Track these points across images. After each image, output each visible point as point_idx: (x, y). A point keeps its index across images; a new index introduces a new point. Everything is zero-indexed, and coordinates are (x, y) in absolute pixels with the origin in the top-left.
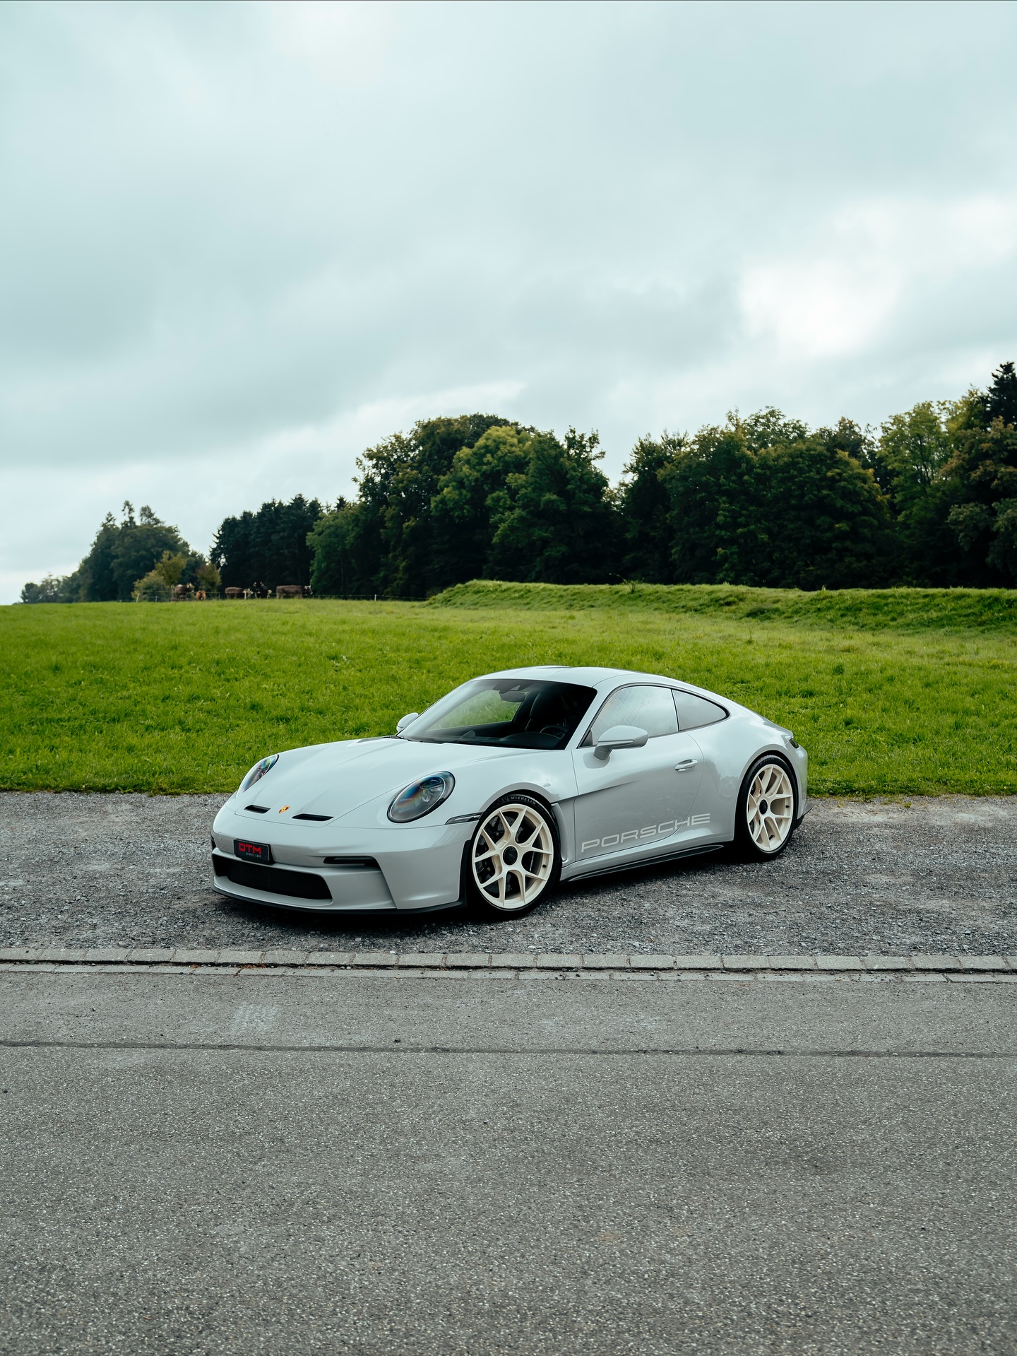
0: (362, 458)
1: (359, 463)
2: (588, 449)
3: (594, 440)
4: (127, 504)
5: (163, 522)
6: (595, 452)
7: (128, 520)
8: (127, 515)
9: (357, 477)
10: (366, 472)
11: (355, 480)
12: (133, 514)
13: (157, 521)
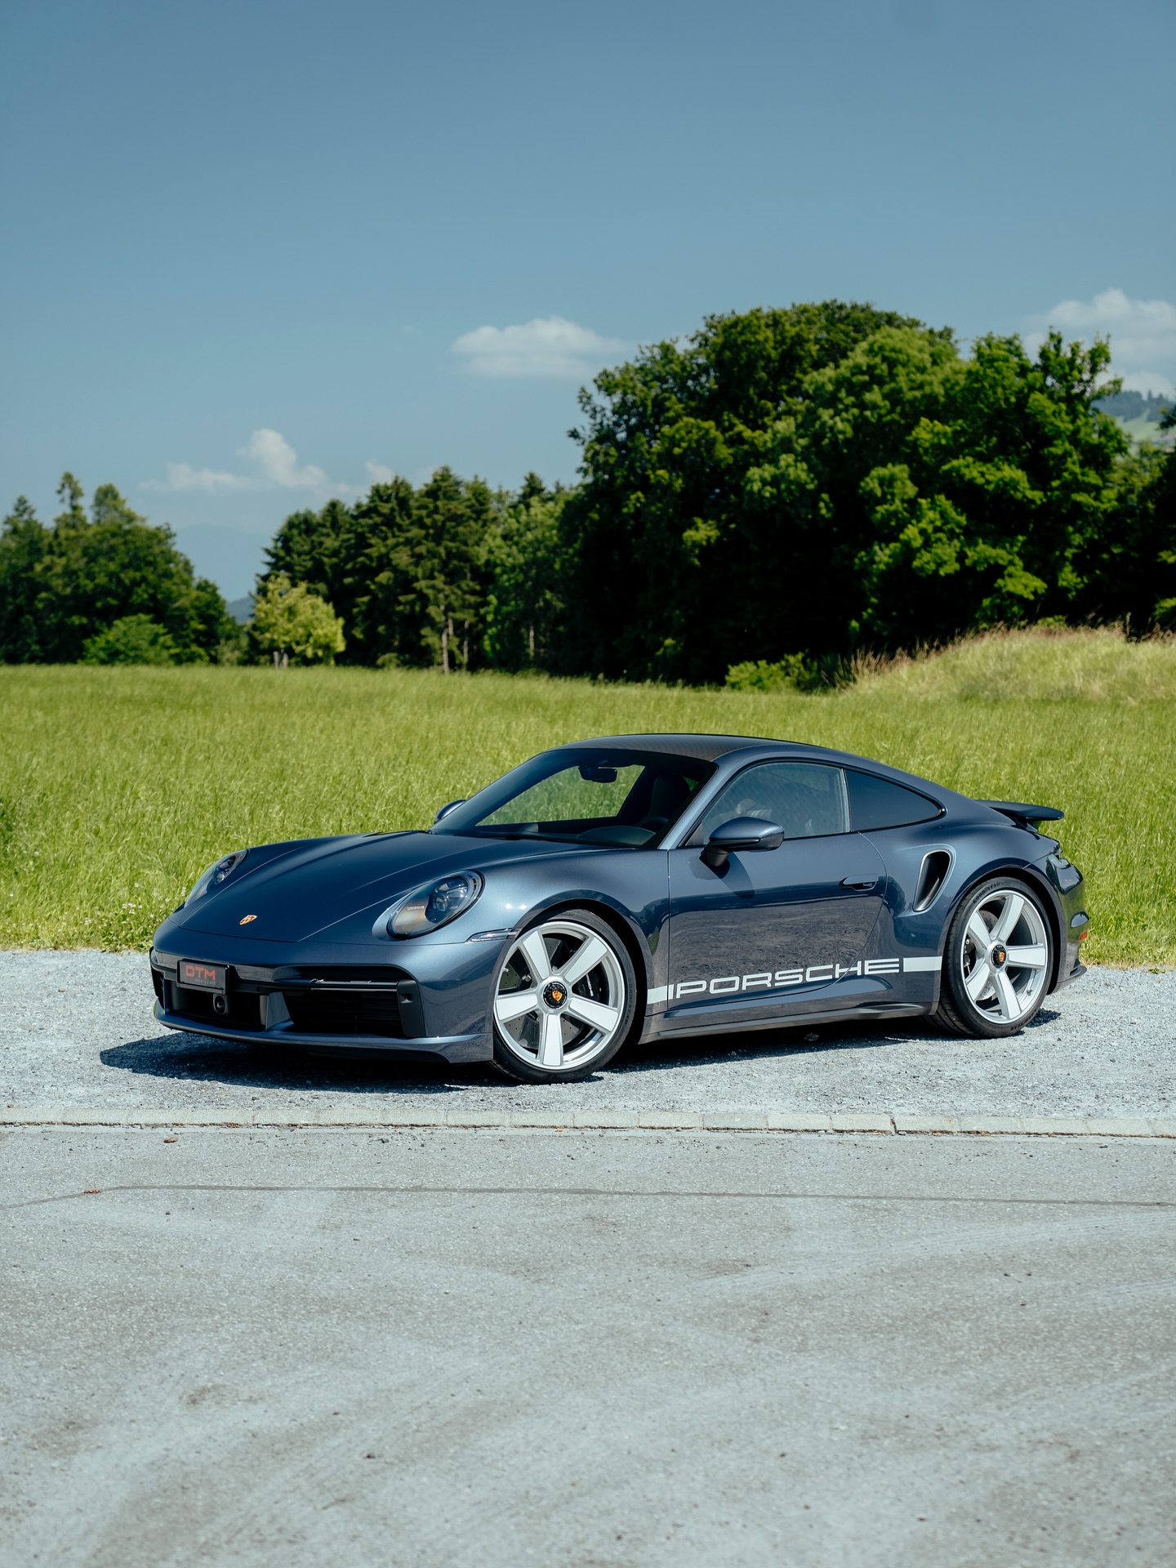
0: (592, 389)
1: (585, 399)
2: (1086, 376)
3: (1098, 357)
4: (68, 478)
5: (143, 520)
6: (1102, 380)
7: (69, 511)
8: (68, 501)
9: (580, 430)
10: (598, 420)
11: (574, 434)
12: (80, 502)
13: (130, 518)
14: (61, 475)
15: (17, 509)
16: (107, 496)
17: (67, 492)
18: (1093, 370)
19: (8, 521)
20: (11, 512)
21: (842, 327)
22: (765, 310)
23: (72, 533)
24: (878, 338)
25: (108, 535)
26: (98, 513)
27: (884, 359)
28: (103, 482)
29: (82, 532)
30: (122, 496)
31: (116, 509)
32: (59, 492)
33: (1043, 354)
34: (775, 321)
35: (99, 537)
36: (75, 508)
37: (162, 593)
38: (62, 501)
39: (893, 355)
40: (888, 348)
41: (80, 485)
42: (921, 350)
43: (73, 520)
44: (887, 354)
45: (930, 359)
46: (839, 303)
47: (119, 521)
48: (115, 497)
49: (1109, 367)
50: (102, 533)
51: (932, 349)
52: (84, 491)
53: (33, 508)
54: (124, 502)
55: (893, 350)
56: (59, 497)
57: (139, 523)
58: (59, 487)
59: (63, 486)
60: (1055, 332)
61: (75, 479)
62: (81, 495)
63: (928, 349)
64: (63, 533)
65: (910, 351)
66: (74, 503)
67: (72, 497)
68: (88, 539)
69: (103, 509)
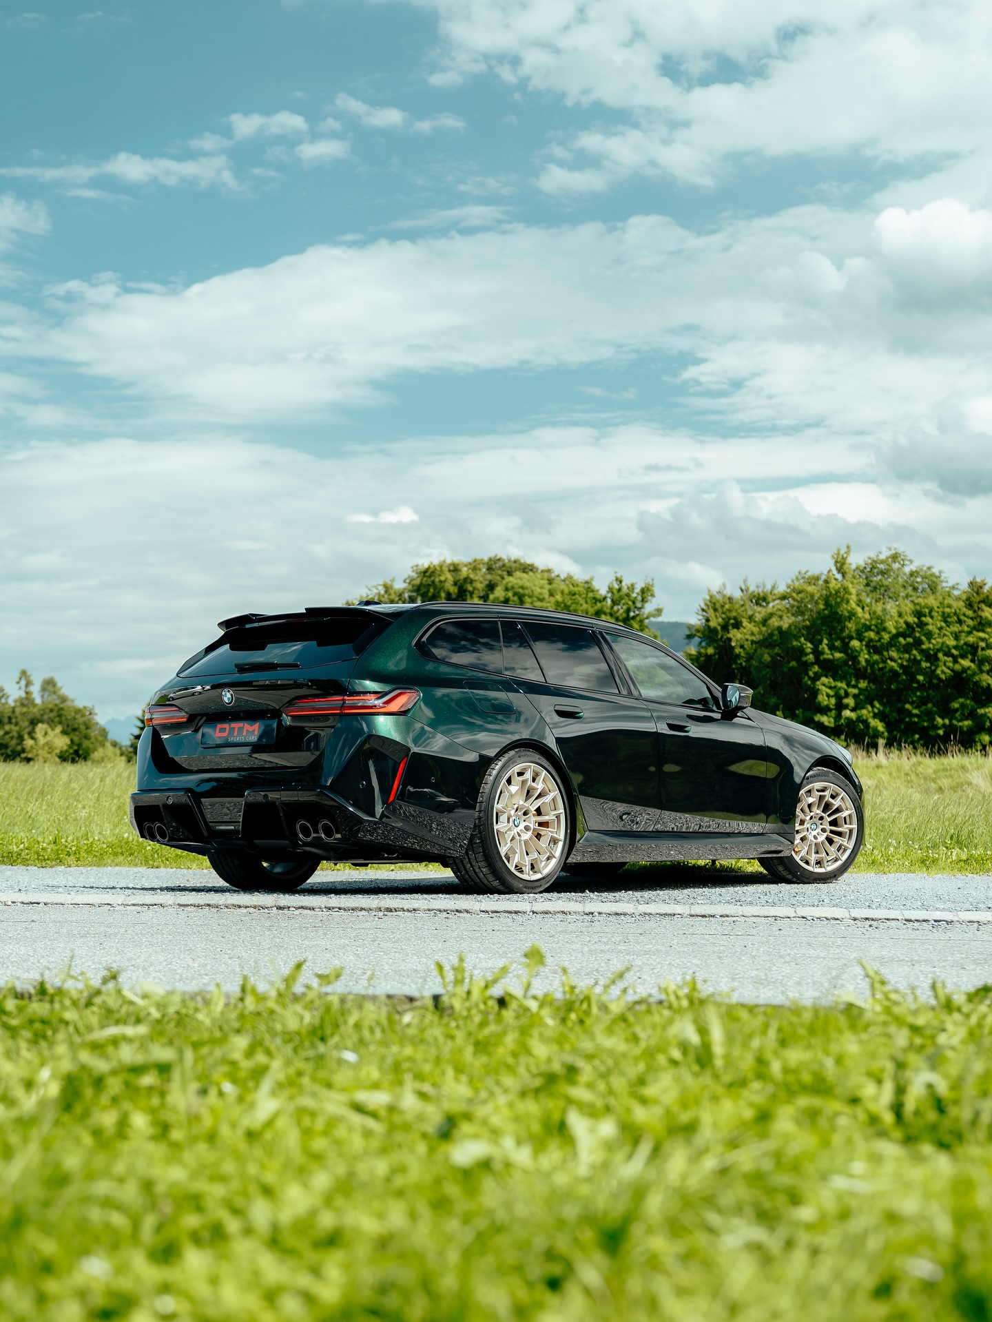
14: (19, 671)
16: (49, 685)
17: (23, 683)
18: (643, 600)
21: (500, 572)
22: (449, 561)
23: (24, 710)
24: (511, 580)
25: (48, 711)
26: (42, 697)
27: (515, 594)
28: (47, 675)
29: (31, 709)
30: (59, 685)
31: (55, 693)
32: (18, 683)
33: (611, 590)
34: (455, 569)
35: (42, 712)
36: (27, 693)
37: (83, 749)
38: (20, 688)
39: (521, 591)
40: (516, 586)
41: (32, 678)
42: (541, 588)
43: (26, 701)
44: (516, 590)
45: (548, 593)
46: (498, 557)
47: (57, 702)
48: (54, 685)
49: (654, 600)
50: (43, 710)
51: (550, 587)
52: (34, 682)
53: (8, 694)
54: (61, 688)
55: (522, 588)
56: (18, 686)
57: (68, 703)
58: (17, 680)
59: (20, 679)
60: (619, 576)
61: (29, 673)
62: (33, 684)
63: (547, 587)
64: (18, 710)
65: (533, 588)
66: (28, 690)
67: (26, 686)
68: (34, 714)
69: (46, 694)
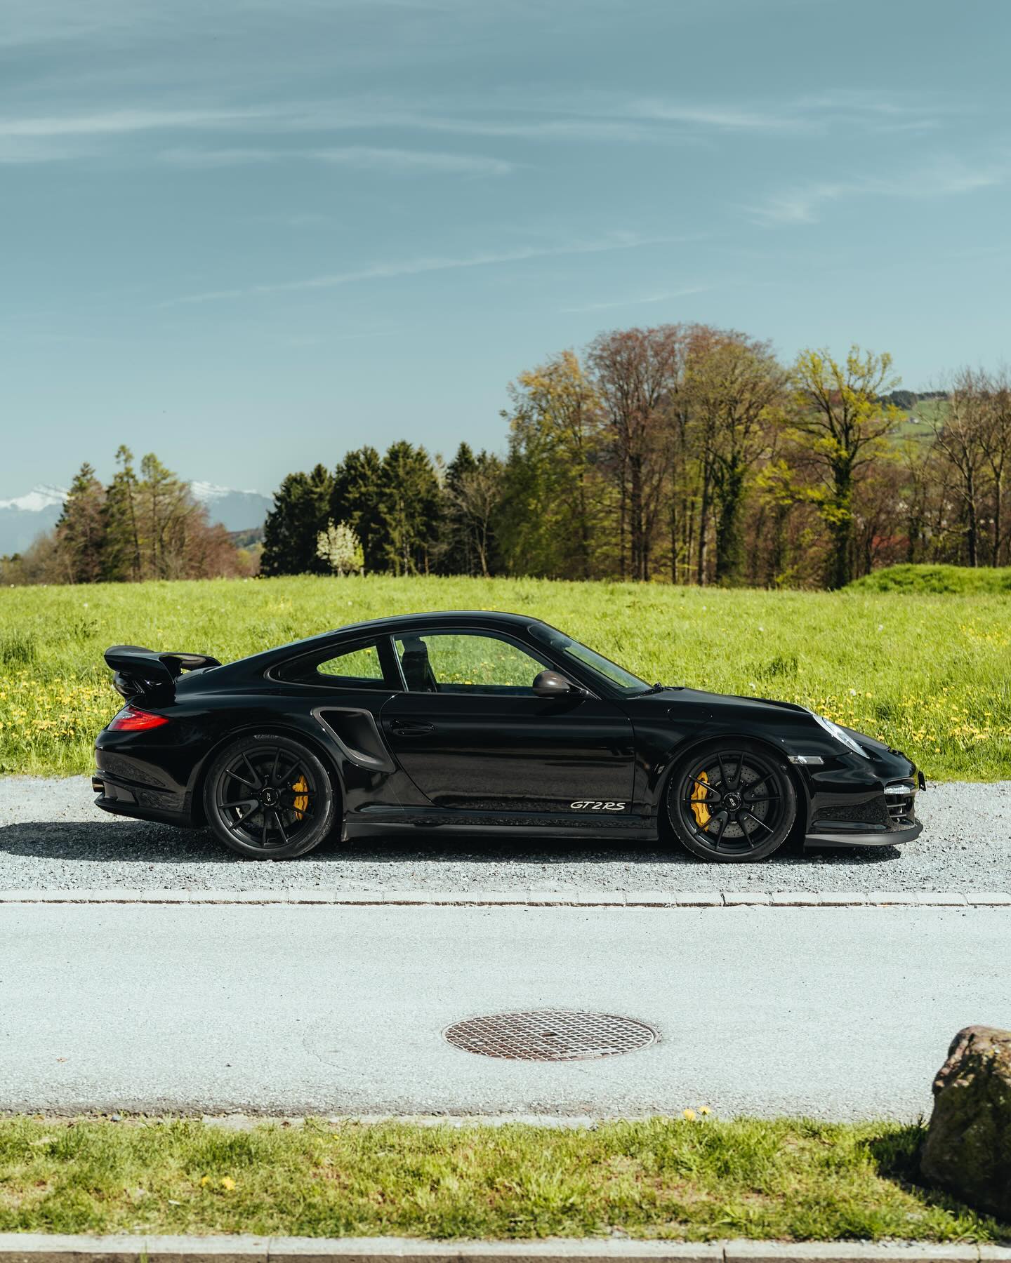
4: (123, 449)
5: (176, 477)
7: (123, 470)
8: (123, 463)
12: (132, 464)
13: (166, 475)
14: (118, 446)
15: (82, 470)
16: (149, 462)
17: (123, 457)
19: (77, 479)
20: (79, 473)
26: (144, 473)
28: (148, 453)
30: (160, 461)
31: (156, 469)
32: (116, 458)
36: (127, 468)
38: (118, 463)
41: (131, 452)
43: (126, 477)
48: (156, 461)
52: (134, 458)
53: (94, 470)
54: (161, 464)
58: (116, 453)
59: (119, 453)
61: (128, 449)
62: (132, 460)
64: (118, 486)
66: (127, 465)
67: (126, 460)
69: (148, 469)
